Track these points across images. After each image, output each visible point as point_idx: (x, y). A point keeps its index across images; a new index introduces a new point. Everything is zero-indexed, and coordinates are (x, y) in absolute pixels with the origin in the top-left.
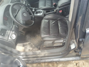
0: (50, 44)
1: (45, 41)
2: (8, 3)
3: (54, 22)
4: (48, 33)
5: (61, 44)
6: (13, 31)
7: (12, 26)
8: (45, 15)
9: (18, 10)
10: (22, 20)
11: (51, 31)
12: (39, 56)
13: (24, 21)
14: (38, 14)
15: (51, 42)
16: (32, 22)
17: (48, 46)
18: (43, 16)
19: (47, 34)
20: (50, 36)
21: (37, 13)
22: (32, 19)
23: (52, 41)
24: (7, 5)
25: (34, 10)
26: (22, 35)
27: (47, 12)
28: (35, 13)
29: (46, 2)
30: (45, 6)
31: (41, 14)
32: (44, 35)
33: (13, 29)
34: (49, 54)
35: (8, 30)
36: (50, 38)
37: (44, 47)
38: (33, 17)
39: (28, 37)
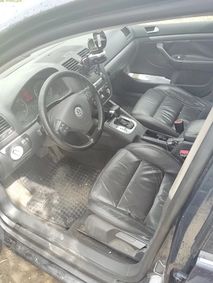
0: (102, 231)
1: (92, 213)
2: (56, 61)
3: (150, 172)
4: (116, 195)
5: (133, 254)
6: (24, 137)
7: (30, 123)
8: (136, 139)
9: (70, 92)
10: (63, 123)
11: (128, 194)
12: (51, 247)
13: (66, 126)
14: (120, 129)
15: (107, 228)
16: (88, 140)
17: (92, 234)
18: (131, 139)
19: (108, 197)
20: (115, 208)
21: (118, 123)
22: (90, 133)
23: (113, 228)
24: (51, 65)
25: (113, 112)
26: (51, 159)
27: (148, 134)
28: (113, 121)
29: (161, 107)
30: (152, 115)
31: (130, 131)
32: (102, 195)
33: (28, 132)
34: (81, 259)
35: (13, 129)
36: (111, 212)
37: (83, 229)
38: (100, 128)
39: (61, 173)
